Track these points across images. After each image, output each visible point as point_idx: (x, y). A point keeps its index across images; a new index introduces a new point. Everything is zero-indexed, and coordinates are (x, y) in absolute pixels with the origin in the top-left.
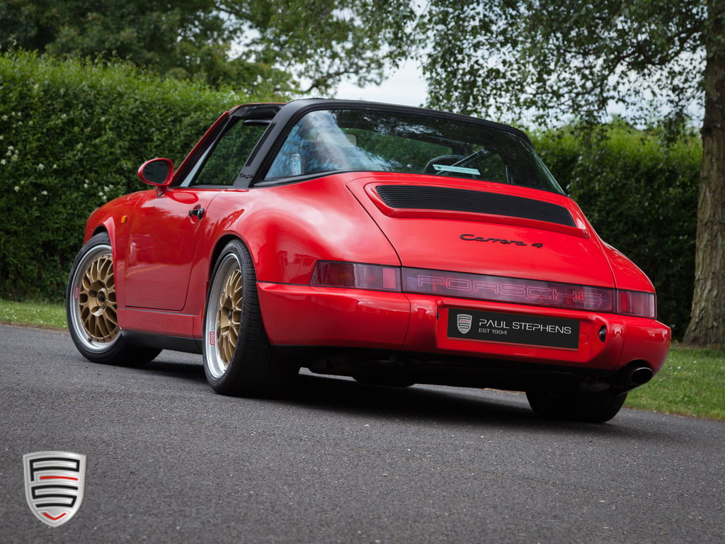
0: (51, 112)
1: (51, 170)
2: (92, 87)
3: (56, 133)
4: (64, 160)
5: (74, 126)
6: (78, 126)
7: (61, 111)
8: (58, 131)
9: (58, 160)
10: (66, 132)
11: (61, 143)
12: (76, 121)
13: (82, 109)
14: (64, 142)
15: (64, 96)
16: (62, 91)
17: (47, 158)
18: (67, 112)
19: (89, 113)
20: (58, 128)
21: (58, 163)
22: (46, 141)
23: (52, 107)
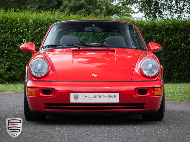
0: (36, 28)
1: (37, 45)
2: (48, 20)
3: (38, 34)
4: (40, 42)
5: (43, 31)
6: (44, 31)
7: (39, 27)
8: (38, 33)
9: (39, 42)
10: (41, 33)
11: (39, 36)
12: (44, 30)
13: (45, 26)
14: (40, 36)
15: (40, 23)
16: (39, 21)
17: (35, 41)
18: (41, 28)
19: (47, 27)
20: (38, 32)
21: (38, 42)
22: (35, 36)
23: (36, 26)
